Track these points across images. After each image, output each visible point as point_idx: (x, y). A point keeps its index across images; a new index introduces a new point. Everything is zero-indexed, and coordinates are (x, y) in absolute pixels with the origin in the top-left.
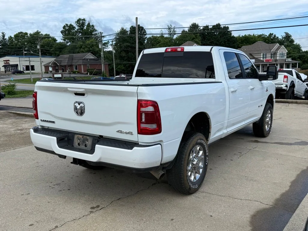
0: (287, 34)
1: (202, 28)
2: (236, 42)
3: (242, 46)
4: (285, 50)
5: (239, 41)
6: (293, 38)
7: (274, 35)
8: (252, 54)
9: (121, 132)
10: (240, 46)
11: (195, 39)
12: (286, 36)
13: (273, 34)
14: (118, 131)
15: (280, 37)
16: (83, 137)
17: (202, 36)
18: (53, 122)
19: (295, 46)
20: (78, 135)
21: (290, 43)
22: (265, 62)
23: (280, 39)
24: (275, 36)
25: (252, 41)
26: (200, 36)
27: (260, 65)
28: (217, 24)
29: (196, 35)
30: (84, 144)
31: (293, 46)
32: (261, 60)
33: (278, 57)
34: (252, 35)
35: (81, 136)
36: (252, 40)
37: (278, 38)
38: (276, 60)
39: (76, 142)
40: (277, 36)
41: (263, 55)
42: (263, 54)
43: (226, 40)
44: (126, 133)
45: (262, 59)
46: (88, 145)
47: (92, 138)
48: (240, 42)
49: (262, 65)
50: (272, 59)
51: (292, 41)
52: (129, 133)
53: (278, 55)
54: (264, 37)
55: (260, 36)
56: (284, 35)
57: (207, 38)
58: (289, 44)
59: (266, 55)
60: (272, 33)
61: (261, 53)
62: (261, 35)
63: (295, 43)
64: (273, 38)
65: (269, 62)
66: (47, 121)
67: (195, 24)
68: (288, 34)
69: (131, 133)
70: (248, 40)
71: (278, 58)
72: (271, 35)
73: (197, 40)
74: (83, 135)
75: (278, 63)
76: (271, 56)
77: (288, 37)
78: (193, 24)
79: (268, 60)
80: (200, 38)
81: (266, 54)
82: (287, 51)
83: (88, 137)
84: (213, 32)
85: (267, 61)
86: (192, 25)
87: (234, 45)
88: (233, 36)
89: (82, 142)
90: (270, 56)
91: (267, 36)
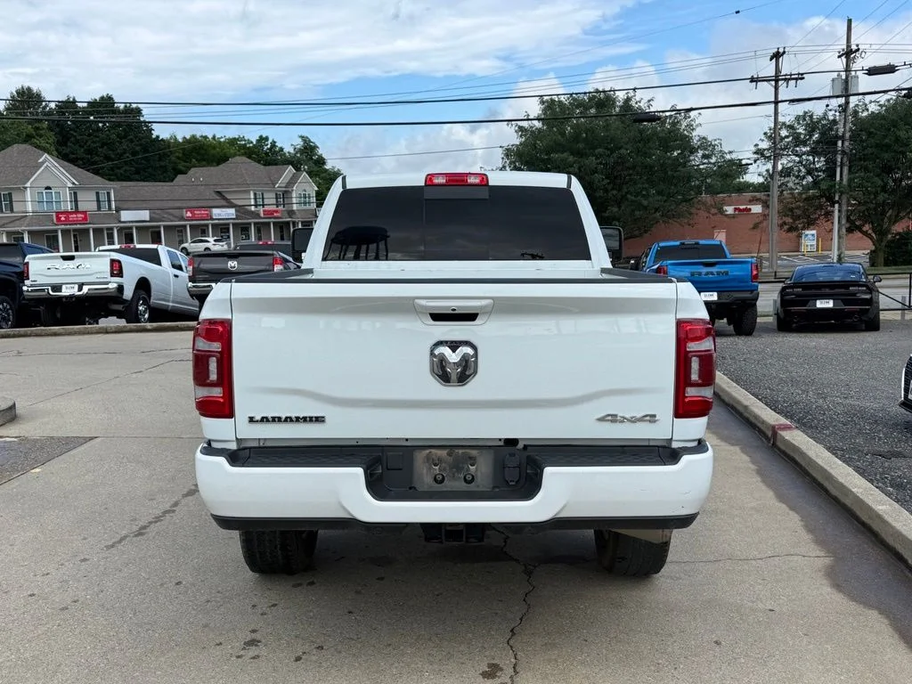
0: (305, 139)
1: (53, 105)
2: (169, 156)
3: (189, 168)
4: (312, 186)
5: (177, 154)
6: (321, 151)
7: (270, 141)
8: (224, 194)
9: (613, 418)
10: (183, 169)
11: (34, 137)
12: (305, 148)
13: (267, 139)
14: (601, 419)
15: (288, 149)
16: (449, 454)
17: (58, 129)
18: (319, 420)
19: (329, 175)
20: (428, 451)
21: (316, 164)
22: (262, 215)
23: (289, 153)
24: (274, 144)
25: (213, 155)
26: (50, 129)
27: (250, 224)
28: (102, 98)
29: (37, 125)
30: (462, 476)
31: (324, 175)
32: (252, 212)
33: (295, 205)
34: (210, 137)
35: (443, 453)
36: (213, 152)
37: (282, 149)
38: (291, 213)
39: (424, 474)
40: (279, 145)
41: (255, 199)
42: (255, 194)
43: (138, 148)
44: (633, 420)
45: (253, 208)
46: (479, 474)
47: (492, 451)
48: (181, 155)
49: (255, 224)
50: (281, 208)
51: (321, 161)
52: (641, 419)
53: (294, 201)
54: (245, 144)
55: (233, 142)
56: (299, 143)
57: (75, 136)
58: (316, 169)
59: (263, 199)
60: (264, 136)
61: (248, 192)
62: (235, 139)
63: (327, 167)
64: (268, 149)
65: (275, 218)
66: (288, 420)
67: (29, 89)
68: (310, 141)
69: (652, 418)
70: (203, 152)
71: (295, 207)
72: (262, 140)
73: (42, 142)
74: (451, 446)
75: (297, 220)
76: (277, 201)
77: (308, 149)
78: (23, 92)
79: (271, 213)
80: (52, 137)
81: (263, 194)
82: (316, 189)
83: (474, 452)
84: (92, 121)
85: (269, 214)
86: (18, 92)
87: (162, 164)
88: (158, 137)
89: (451, 468)
90: (274, 201)
91: (252, 142)
